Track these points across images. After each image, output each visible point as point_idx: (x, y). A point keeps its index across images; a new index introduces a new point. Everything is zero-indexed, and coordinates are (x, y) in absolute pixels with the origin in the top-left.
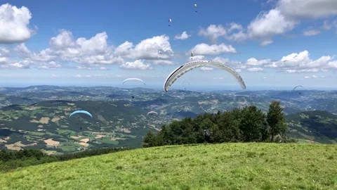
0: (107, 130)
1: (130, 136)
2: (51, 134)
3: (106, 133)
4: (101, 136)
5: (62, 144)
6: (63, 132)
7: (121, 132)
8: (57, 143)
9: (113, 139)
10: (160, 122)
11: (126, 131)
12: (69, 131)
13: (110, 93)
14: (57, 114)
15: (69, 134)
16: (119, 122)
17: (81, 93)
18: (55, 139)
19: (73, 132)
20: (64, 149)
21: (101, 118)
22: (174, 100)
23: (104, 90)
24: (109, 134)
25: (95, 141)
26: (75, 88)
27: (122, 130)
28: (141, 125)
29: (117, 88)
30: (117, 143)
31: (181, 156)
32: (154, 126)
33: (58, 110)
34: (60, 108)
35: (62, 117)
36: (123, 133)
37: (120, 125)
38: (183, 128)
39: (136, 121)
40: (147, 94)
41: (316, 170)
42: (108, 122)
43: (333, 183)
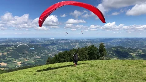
0: (30, 58)
1: (41, 60)
2: (3, 60)
3: (29, 59)
4: (27, 60)
5: (9, 64)
6: (9, 59)
7: (36, 58)
8: (6, 64)
9: (33, 61)
10: (54, 53)
11: (39, 57)
12: (12, 59)
13: (31, 41)
14: (6, 51)
15: (12, 60)
16: (35, 54)
17: (16, 41)
18: (5, 62)
19: (14, 59)
20: (10, 67)
21: (27, 52)
22: (60, 43)
23: (28, 40)
24: (31, 59)
25: (24, 62)
26: (14, 39)
27: (36, 57)
28: (45, 55)
29: (34, 39)
30: (35, 63)
32: (51, 55)
33: (6, 49)
34: (7, 48)
35: (8, 52)
36: (37, 58)
37: (36, 55)
38: (64, 55)
39: (43, 53)
40: (48, 41)
41: (118, 71)
42: (30, 54)
43: (124, 76)
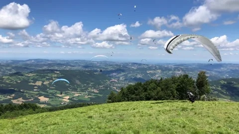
0: (82, 91)
1: (99, 95)
2: (43, 93)
4: (77, 95)
5: (51, 99)
6: (51, 91)
7: (92, 92)
8: (47, 99)
9: (86, 97)
10: (119, 85)
11: (95, 91)
12: (56, 91)
13: (85, 65)
14: (47, 79)
15: (56, 93)
16: (90, 85)
17: (64, 65)
18: (46, 96)
19: (58, 92)
20: (52, 103)
21: (78, 82)
22: (129, 70)
23: (80, 63)
24: (83, 93)
25: (74, 98)
26: (60, 61)
27: (92, 90)
28: (107, 87)
29: (90, 61)
30: (89, 99)
31: (134, 109)
32: (115, 88)
33: (48, 76)
34: (49, 75)
35: (51, 81)
36: (93, 92)
37: (91, 87)
38: (136, 89)
39: (103, 84)
40: (110, 65)
41: (231, 121)
42: (83, 85)
